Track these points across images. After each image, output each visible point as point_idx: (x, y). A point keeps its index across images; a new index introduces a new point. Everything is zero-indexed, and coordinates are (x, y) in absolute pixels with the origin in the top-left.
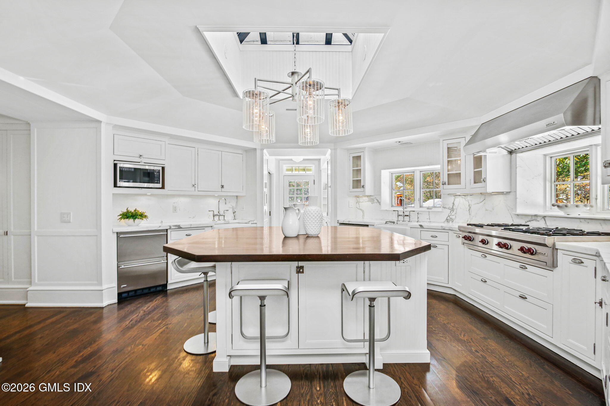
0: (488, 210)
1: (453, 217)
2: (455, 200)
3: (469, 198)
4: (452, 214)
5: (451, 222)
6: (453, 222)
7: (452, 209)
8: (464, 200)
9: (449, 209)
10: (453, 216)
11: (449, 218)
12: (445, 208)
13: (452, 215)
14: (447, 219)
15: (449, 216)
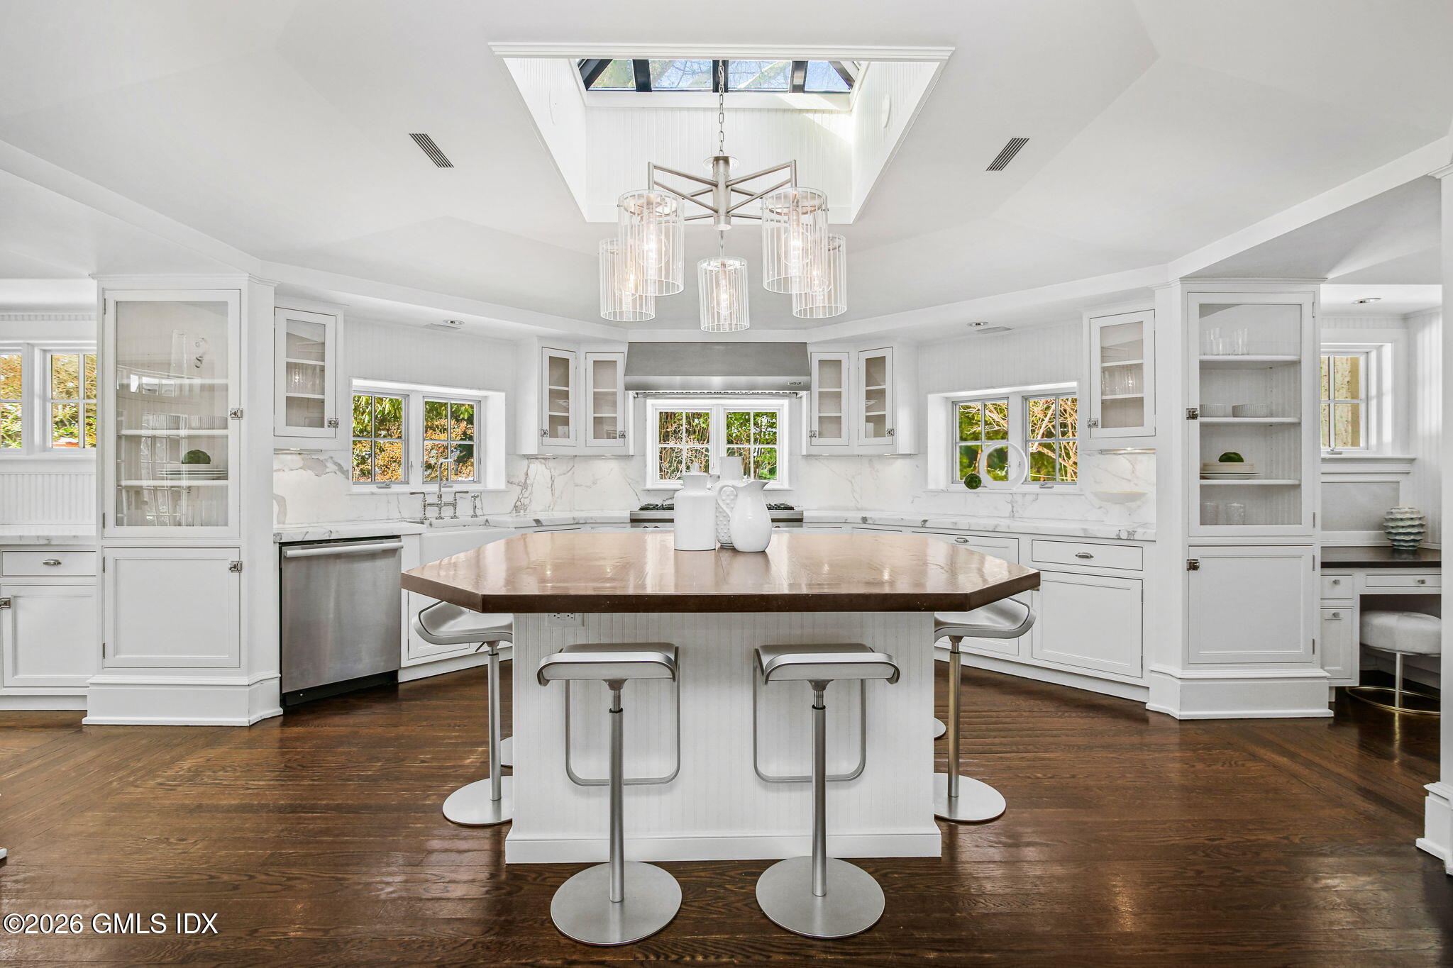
0: (581, 485)
1: (526, 502)
2: (529, 467)
3: (551, 464)
4: (526, 495)
5: (522, 511)
6: (525, 510)
7: (525, 486)
8: (543, 466)
9: (518, 485)
10: (526, 500)
11: (519, 503)
12: (511, 483)
13: (525, 498)
14: (515, 507)
15: (519, 500)
